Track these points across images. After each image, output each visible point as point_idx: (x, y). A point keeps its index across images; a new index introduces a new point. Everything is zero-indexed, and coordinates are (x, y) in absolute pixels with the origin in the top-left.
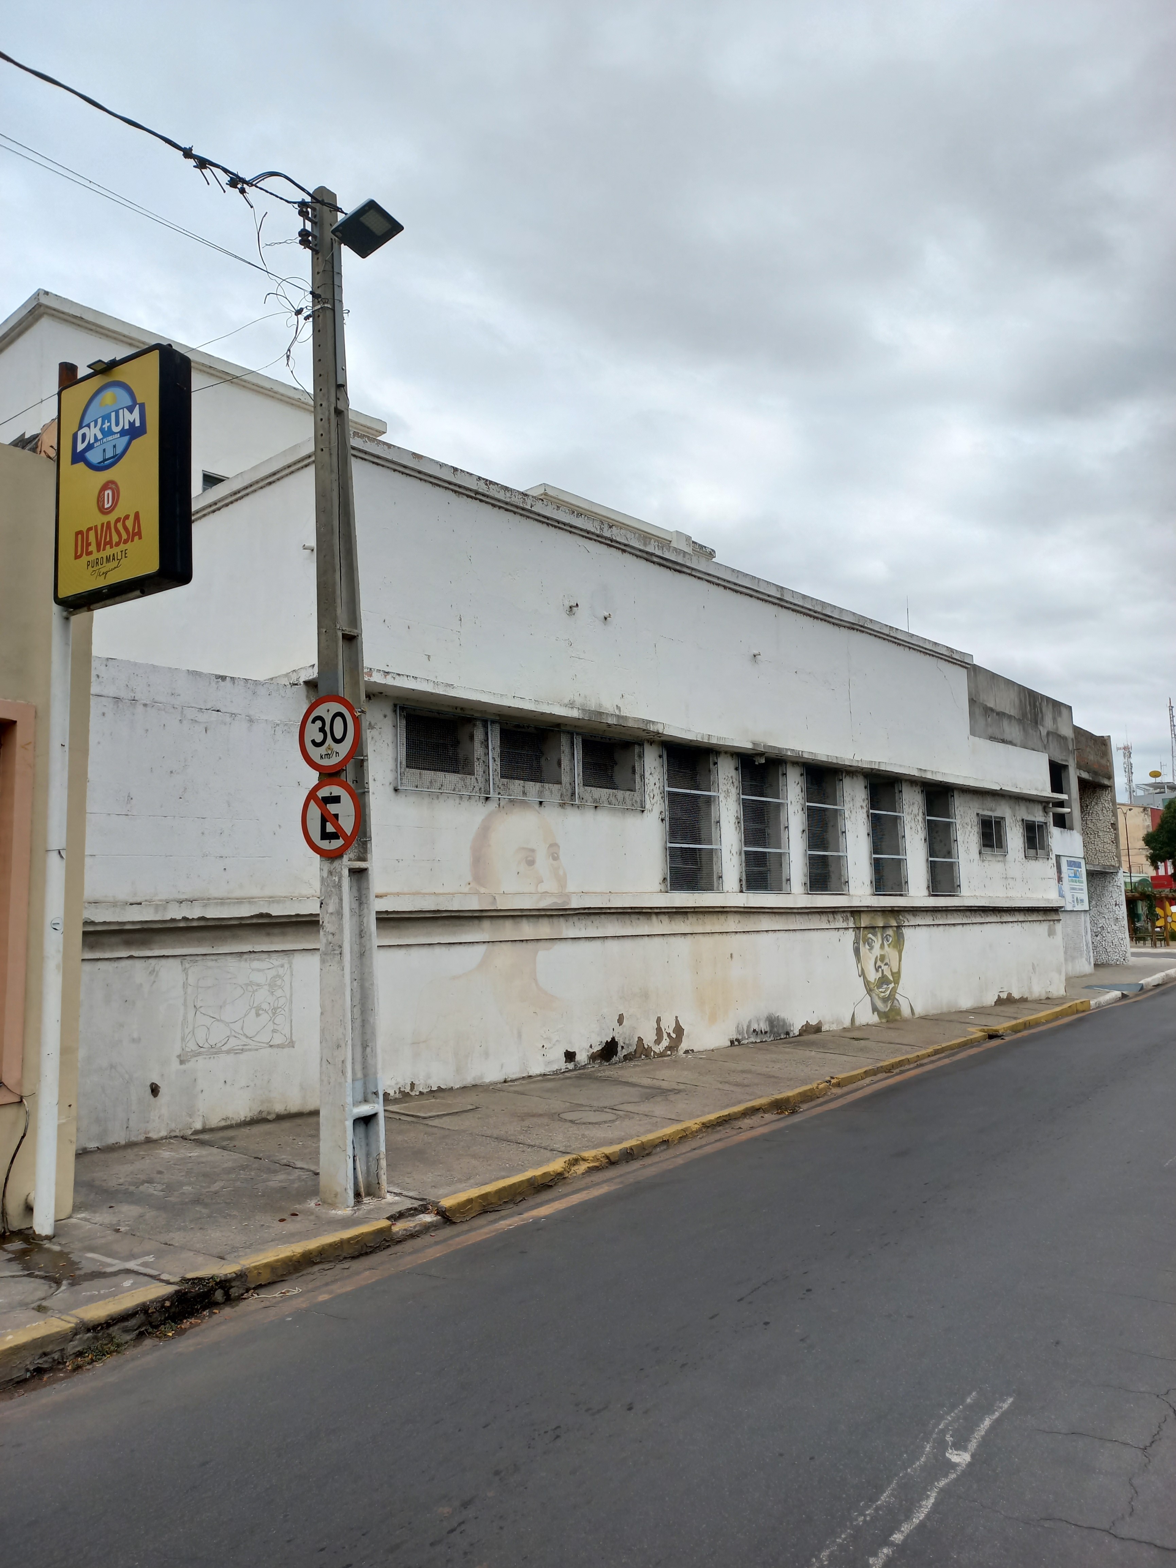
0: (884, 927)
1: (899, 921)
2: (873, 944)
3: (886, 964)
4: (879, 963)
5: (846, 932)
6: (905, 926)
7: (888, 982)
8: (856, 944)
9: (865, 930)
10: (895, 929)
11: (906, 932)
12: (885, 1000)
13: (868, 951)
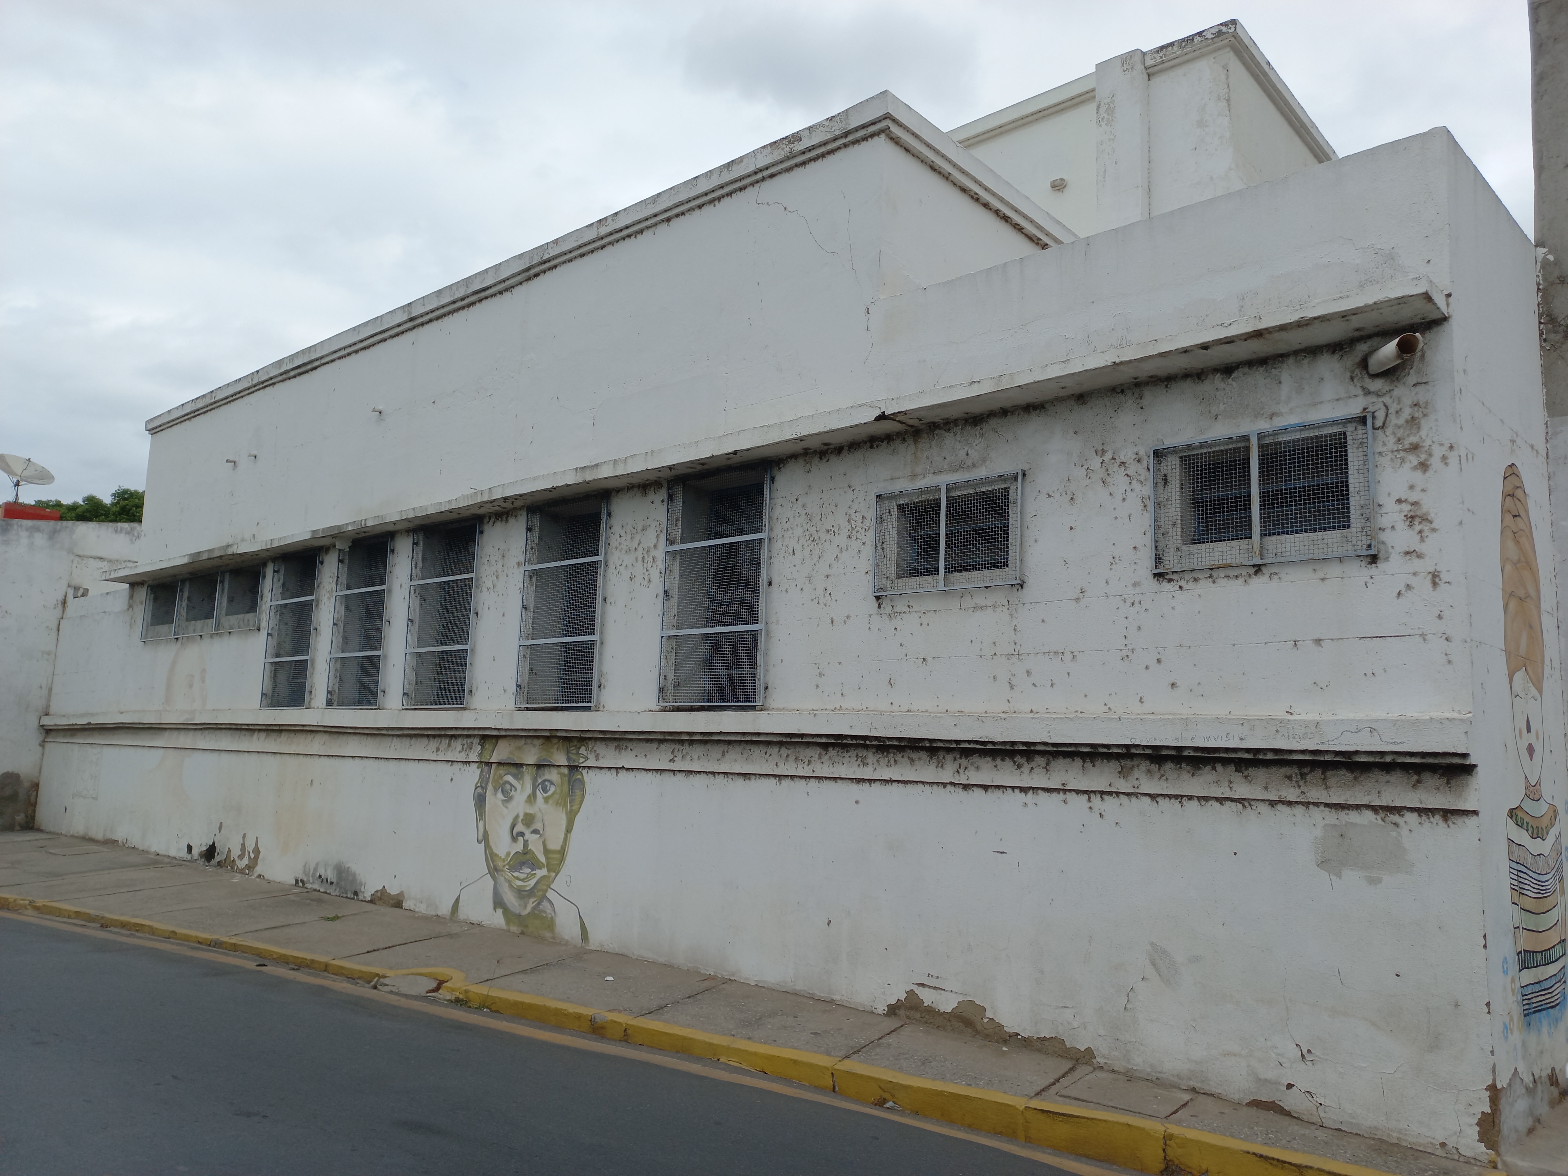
0: (539, 766)
1: (574, 757)
2: (513, 793)
3: (535, 832)
4: (520, 827)
5: (466, 767)
6: (589, 768)
7: (535, 864)
8: (479, 790)
9: (501, 767)
10: (566, 771)
11: (589, 777)
12: (522, 894)
13: (500, 803)
